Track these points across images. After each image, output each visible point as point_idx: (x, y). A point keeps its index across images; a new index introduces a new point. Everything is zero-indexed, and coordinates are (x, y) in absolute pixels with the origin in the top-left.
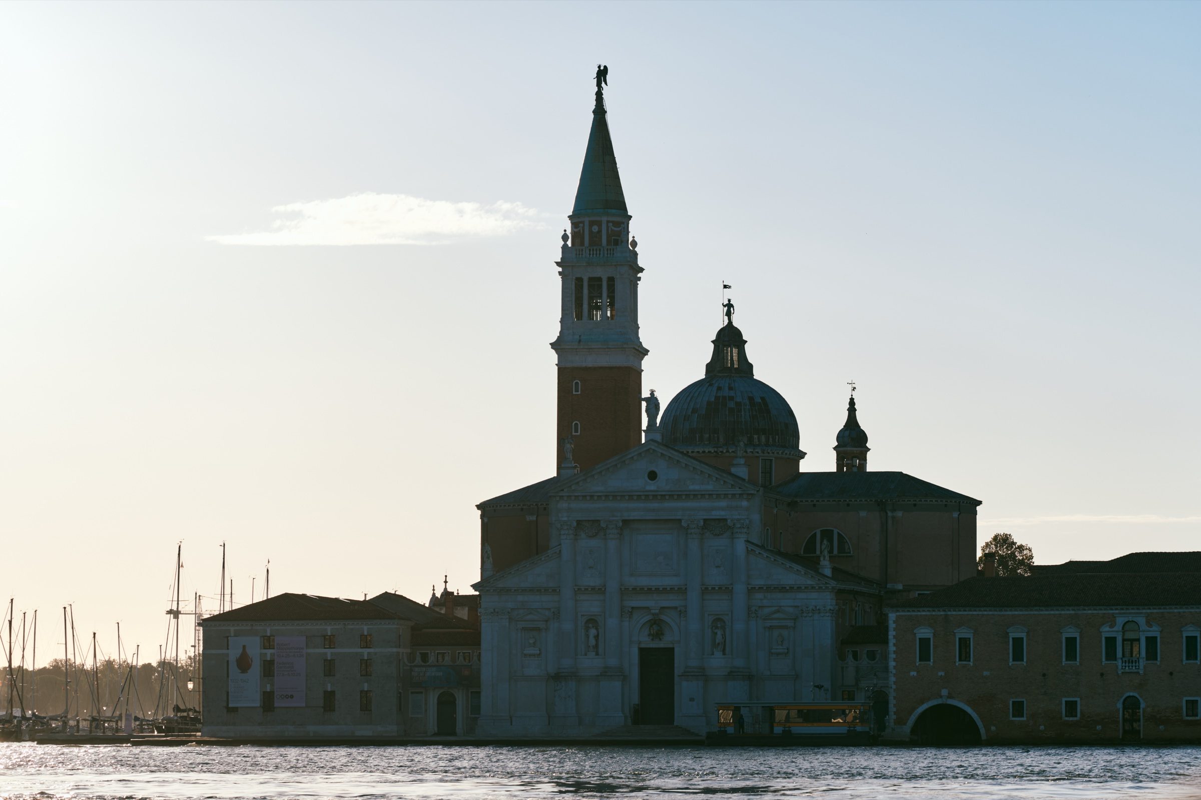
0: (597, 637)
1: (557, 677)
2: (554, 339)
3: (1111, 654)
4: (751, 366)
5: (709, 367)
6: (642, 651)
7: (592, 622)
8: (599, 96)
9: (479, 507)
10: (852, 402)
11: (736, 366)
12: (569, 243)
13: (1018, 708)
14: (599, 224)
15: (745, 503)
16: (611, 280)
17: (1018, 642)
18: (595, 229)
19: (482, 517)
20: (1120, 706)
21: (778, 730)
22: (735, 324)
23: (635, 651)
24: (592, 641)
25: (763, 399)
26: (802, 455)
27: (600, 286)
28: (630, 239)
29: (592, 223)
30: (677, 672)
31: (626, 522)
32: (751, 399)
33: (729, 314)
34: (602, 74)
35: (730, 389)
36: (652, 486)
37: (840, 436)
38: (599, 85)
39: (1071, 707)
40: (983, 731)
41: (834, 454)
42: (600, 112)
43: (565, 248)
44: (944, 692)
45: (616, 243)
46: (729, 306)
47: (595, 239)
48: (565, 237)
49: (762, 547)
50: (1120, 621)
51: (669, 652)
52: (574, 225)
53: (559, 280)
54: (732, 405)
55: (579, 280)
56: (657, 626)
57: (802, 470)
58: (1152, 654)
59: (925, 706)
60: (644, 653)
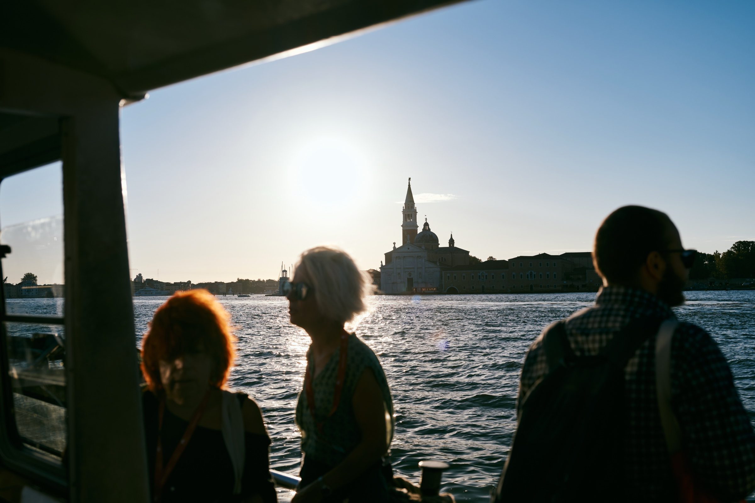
0: (400, 276)
1: (393, 283)
2: (402, 225)
3: (479, 278)
4: (430, 229)
5: (423, 229)
6: (408, 278)
7: (399, 274)
8: (409, 183)
9: (384, 254)
10: (451, 235)
11: (427, 229)
12: (404, 208)
13: (464, 287)
14: (409, 205)
15: (424, 253)
16: (411, 214)
17: (464, 276)
18: (408, 206)
19: (385, 256)
20: (481, 287)
21: (422, 292)
22: (427, 222)
23: (406, 278)
24: (399, 277)
25: (432, 235)
26: (439, 244)
27: (409, 216)
28: (415, 207)
29: (408, 205)
30: (413, 282)
31: (404, 257)
32: (429, 235)
33: (426, 220)
34: (410, 179)
35: (426, 233)
36: (408, 250)
37: (449, 241)
38: (409, 181)
39: (473, 287)
40: (458, 292)
41: (448, 244)
42: (409, 185)
43: (403, 209)
44: (452, 285)
45: (412, 208)
46: (426, 219)
47: (408, 207)
48: (403, 207)
49: (428, 261)
50: (481, 272)
51: (412, 279)
52: (405, 205)
53: (402, 215)
54: (426, 236)
55: (406, 215)
56: (410, 274)
57: (439, 247)
58: (486, 278)
59: (449, 287)
60: (408, 279)
